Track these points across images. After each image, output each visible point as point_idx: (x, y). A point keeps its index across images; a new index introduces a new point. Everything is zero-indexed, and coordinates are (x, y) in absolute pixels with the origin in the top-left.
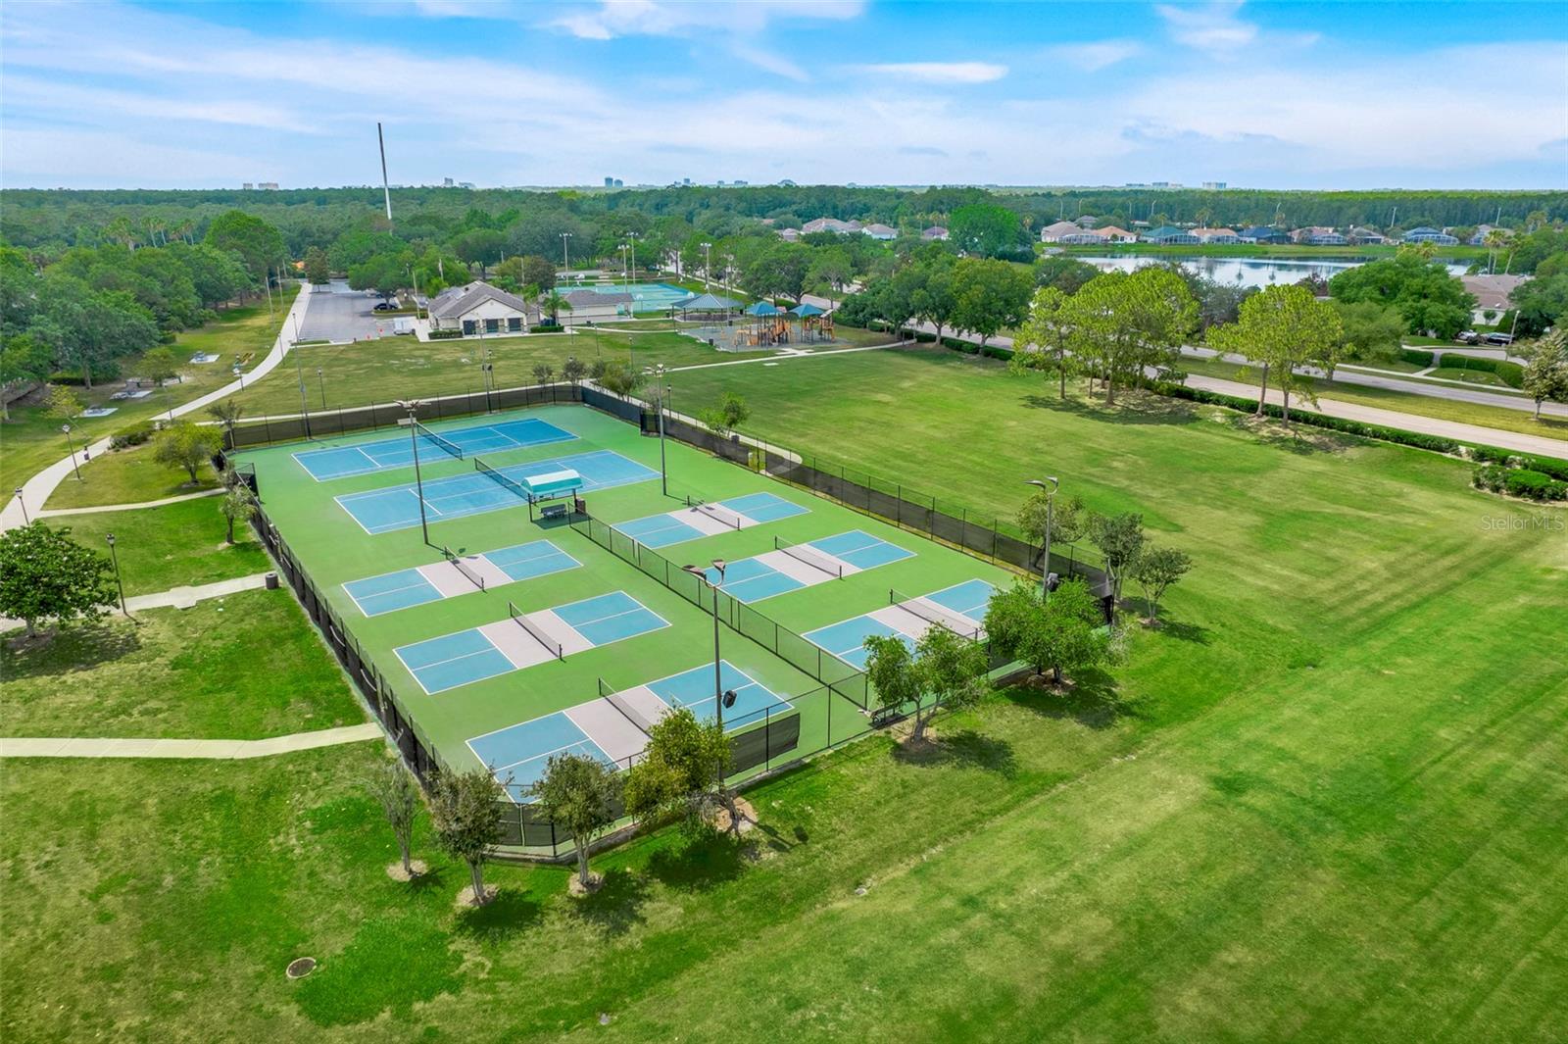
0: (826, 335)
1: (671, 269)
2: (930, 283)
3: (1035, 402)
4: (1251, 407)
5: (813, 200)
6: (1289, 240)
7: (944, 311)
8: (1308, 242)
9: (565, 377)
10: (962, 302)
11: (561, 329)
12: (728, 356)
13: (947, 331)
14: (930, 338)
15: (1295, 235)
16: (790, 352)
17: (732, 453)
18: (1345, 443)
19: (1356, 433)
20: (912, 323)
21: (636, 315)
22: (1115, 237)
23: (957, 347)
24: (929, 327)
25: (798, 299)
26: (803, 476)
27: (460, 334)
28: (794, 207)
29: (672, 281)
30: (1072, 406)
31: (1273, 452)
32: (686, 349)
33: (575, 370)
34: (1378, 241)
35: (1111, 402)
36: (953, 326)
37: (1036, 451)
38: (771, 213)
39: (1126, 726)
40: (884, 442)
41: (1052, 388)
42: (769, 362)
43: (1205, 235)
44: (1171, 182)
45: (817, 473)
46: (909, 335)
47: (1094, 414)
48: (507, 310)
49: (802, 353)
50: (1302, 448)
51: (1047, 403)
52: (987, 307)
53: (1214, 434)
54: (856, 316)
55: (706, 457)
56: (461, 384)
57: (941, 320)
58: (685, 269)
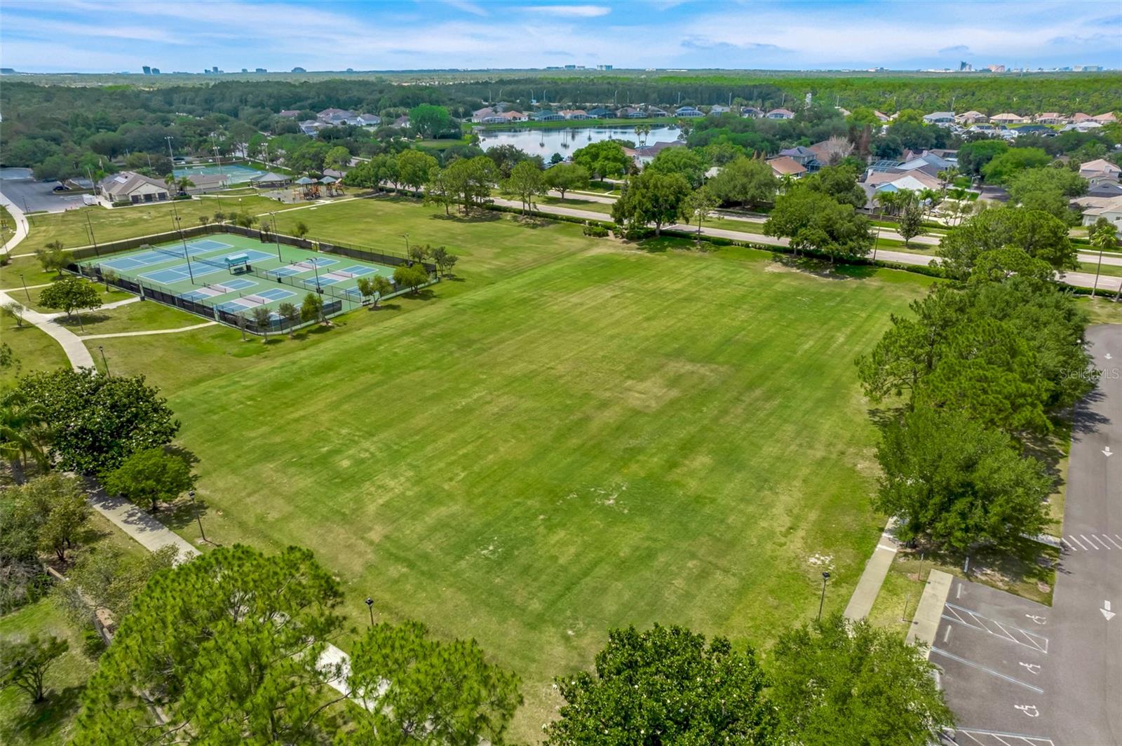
0: (340, 192)
1: (239, 154)
2: (387, 164)
3: (436, 217)
4: (520, 212)
5: (322, 96)
6: (616, 115)
7: (396, 177)
8: (626, 117)
9: (215, 220)
10: (403, 173)
11: (190, 197)
12: (289, 206)
13: (399, 187)
14: (392, 190)
15: (618, 113)
16: (321, 202)
17: (304, 245)
18: (550, 223)
19: (555, 219)
20: (381, 184)
21: (230, 187)
22: (515, 118)
23: (403, 194)
24: (390, 185)
25: (322, 172)
26: (336, 250)
27: (131, 204)
28: (310, 101)
29: (242, 163)
30: (451, 217)
31: (522, 228)
32: (267, 204)
33: (219, 217)
34: (663, 115)
35: (467, 215)
36: (402, 184)
37: (430, 235)
38: (293, 106)
39: (434, 299)
40: (369, 237)
41: (442, 210)
42: (312, 207)
43: (568, 115)
44: (577, 65)
45: (340, 248)
46: (381, 190)
47: (460, 220)
48: (157, 188)
49: (328, 202)
50: (534, 226)
51: (441, 217)
52: (415, 173)
53: (505, 225)
54: (352, 182)
55: (293, 249)
56: (155, 229)
57: (395, 182)
58: (249, 156)
